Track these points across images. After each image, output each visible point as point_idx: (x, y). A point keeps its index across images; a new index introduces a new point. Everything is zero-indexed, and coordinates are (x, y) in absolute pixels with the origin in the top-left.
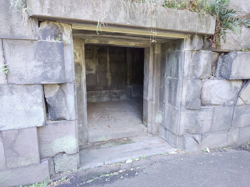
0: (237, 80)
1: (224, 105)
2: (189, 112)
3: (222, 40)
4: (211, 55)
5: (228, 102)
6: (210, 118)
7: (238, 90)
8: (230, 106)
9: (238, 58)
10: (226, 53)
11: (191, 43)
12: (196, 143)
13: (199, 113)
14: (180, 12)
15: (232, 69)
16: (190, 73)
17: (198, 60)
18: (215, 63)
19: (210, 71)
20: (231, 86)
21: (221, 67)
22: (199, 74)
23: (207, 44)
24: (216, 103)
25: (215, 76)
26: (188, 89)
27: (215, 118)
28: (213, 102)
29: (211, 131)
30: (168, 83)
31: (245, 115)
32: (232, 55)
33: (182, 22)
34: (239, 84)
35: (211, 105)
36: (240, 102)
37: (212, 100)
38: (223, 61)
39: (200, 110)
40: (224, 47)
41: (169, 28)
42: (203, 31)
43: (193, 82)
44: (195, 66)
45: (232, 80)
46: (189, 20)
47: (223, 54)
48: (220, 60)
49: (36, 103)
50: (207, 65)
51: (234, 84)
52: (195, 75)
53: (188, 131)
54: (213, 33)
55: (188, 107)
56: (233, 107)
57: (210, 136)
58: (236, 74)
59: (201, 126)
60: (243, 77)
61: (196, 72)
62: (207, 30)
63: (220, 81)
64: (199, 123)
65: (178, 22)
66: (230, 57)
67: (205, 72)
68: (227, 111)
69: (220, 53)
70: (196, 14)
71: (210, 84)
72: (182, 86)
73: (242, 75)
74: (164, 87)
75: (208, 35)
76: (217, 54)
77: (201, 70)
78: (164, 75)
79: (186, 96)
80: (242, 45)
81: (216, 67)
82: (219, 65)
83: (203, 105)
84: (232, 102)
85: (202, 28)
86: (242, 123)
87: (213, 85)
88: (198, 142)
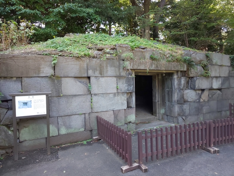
0: (199, 90)
1: (194, 102)
2: (179, 105)
3: (190, 73)
4: (186, 79)
5: (196, 100)
6: (189, 108)
7: (200, 95)
8: (197, 102)
9: (198, 80)
10: (192, 78)
11: (177, 74)
12: (183, 120)
13: (183, 106)
14: (173, 63)
15: (196, 85)
16: (178, 87)
17: (181, 81)
18: (188, 82)
19: (186, 86)
20: (196, 93)
21: (191, 84)
22: (182, 87)
23: (184, 74)
24: (190, 101)
25: (188, 88)
26: (177, 94)
27: (191, 108)
28: (189, 101)
29: (190, 115)
30: (167, 92)
31: (205, 107)
32: (195, 79)
33: (174, 67)
34: (200, 92)
35: (188, 102)
36: (201, 100)
37: (188, 99)
38: (191, 81)
39: (184, 104)
40: (191, 75)
41: (169, 70)
42: (182, 70)
43: (179, 91)
44: (179, 84)
45: (197, 90)
46: (176, 66)
47: (191, 78)
48: (190, 81)
49: (125, 100)
50: (185, 83)
51: (198, 92)
52: (180, 88)
53: (179, 115)
54: (186, 70)
55: (178, 103)
56: (198, 103)
57: (190, 117)
58: (198, 87)
59: (185, 112)
60: (201, 88)
61: (180, 86)
62: (184, 69)
63: (191, 90)
64: (184, 110)
65: (172, 67)
66: (194, 80)
67: (184, 87)
68: (196, 105)
69: (189, 78)
70: (178, 63)
71: (187, 92)
72: (175, 93)
73: (201, 87)
74: (165, 94)
75: (184, 71)
76: (188, 78)
77: (182, 86)
78: (164, 88)
79: (177, 98)
80: (199, 74)
81: (188, 84)
82: (190, 83)
83: (184, 102)
84: (198, 101)
85: (181, 68)
86: (204, 111)
87: (188, 92)
88: (184, 120)
